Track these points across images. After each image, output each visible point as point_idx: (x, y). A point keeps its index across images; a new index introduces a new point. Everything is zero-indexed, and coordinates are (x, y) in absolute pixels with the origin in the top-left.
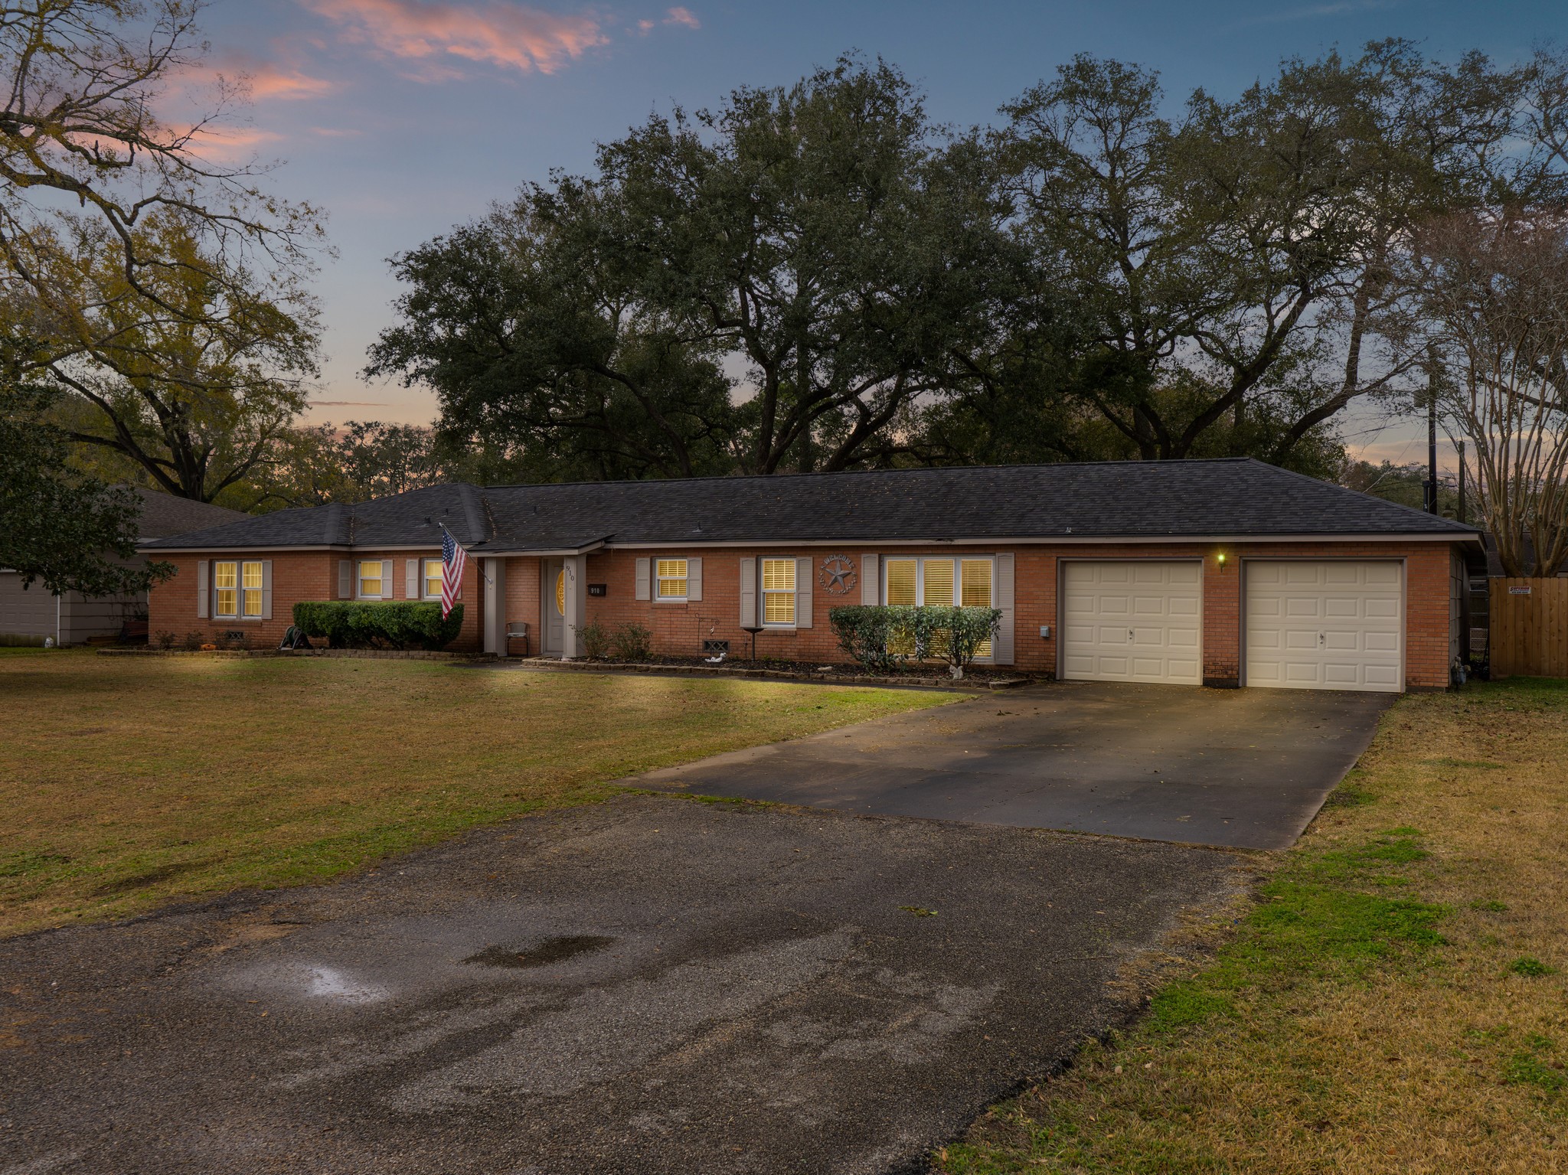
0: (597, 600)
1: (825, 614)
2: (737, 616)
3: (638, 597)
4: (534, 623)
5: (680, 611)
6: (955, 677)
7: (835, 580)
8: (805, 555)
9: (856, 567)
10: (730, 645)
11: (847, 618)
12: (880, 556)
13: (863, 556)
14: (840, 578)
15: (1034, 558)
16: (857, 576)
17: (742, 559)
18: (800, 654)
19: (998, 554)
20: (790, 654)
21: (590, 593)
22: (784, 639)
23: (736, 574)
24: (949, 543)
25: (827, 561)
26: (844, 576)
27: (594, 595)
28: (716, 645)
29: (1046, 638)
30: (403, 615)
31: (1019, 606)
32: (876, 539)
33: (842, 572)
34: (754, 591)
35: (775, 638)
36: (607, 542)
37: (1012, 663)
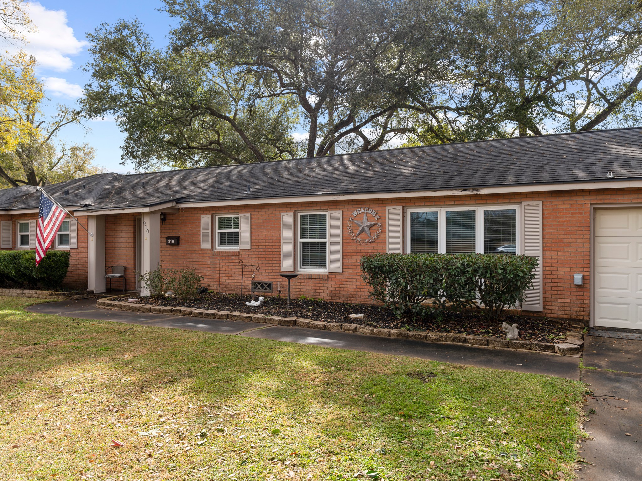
0: (174, 249)
1: (357, 261)
2: (279, 262)
3: (203, 246)
4: (130, 266)
5: (234, 258)
6: (509, 336)
7: (363, 231)
8: (336, 209)
9: (382, 218)
10: (273, 286)
11: (380, 267)
12: (403, 207)
13: (388, 208)
14: (366, 229)
15: (564, 205)
16: (383, 227)
17: (282, 214)
18: (332, 295)
19: (524, 203)
20: (323, 295)
21: (167, 244)
22: (317, 281)
23: (277, 226)
24: (474, 192)
25: (355, 214)
26: (370, 227)
27: (171, 244)
28: (262, 286)
29: (578, 286)
30: (17, 261)
31: (547, 253)
32: (400, 191)
33: (368, 223)
34: (292, 241)
35: (310, 281)
36: (177, 203)
37: (540, 309)
